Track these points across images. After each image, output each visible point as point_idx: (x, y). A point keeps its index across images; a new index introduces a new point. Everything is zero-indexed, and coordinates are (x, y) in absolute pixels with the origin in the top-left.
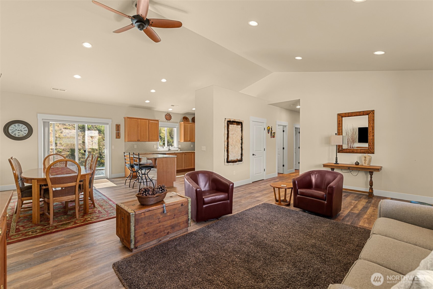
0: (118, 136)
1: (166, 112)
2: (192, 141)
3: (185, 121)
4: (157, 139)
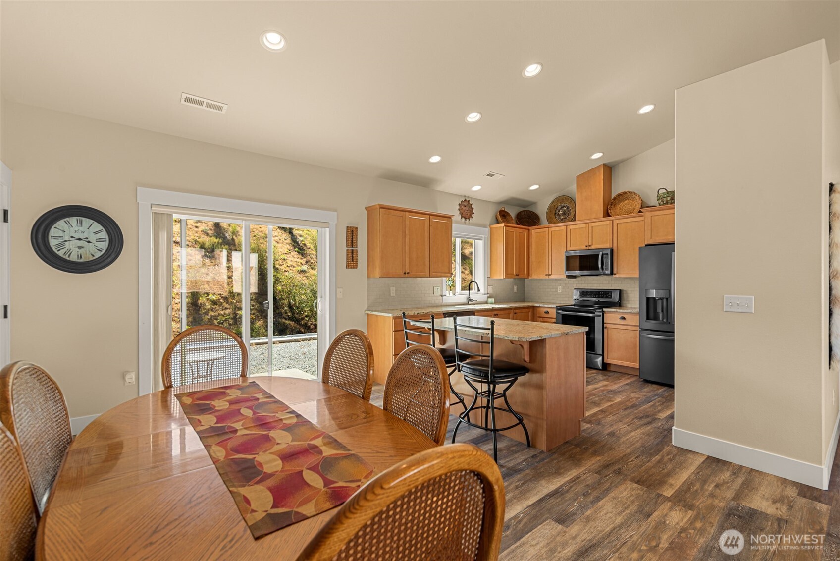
0: (353, 261)
1: (461, 196)
2: (521, 276)
3: (504, 222)
4: (447, 271)
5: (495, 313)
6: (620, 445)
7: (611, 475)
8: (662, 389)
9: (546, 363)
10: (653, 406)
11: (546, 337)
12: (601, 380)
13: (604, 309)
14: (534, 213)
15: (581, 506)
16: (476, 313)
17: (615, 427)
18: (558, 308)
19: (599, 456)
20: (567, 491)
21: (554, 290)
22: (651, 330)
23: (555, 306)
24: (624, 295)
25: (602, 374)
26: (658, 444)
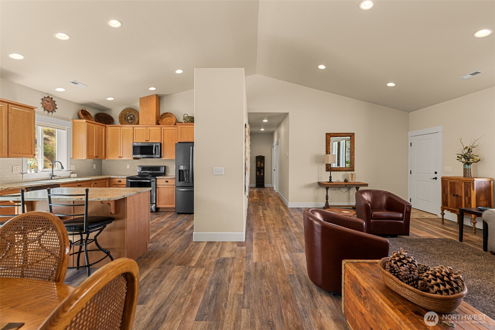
1: (44, 93)
2: (99, 157)
3: (85, 119)
4: (30, 153)
5: (79, 184)
6: (169, 249)
7: (166, 266)
8: (186, 216)
9: (127, 212)
10: (183, 225)
11: (127, 196)
12: (155, 218)
13: (157, 177)
14: (109, 115)
15: (152, 289)
16: (60, 186)
17: (165, 241)
18: (128, 178)
19: (159, 259)
20: (143, 285)
21: (124, 167)
22: (181, 187)
23: (126, 177)
24: (167, 169)
25: (155, 214)
26: (187, 243)
